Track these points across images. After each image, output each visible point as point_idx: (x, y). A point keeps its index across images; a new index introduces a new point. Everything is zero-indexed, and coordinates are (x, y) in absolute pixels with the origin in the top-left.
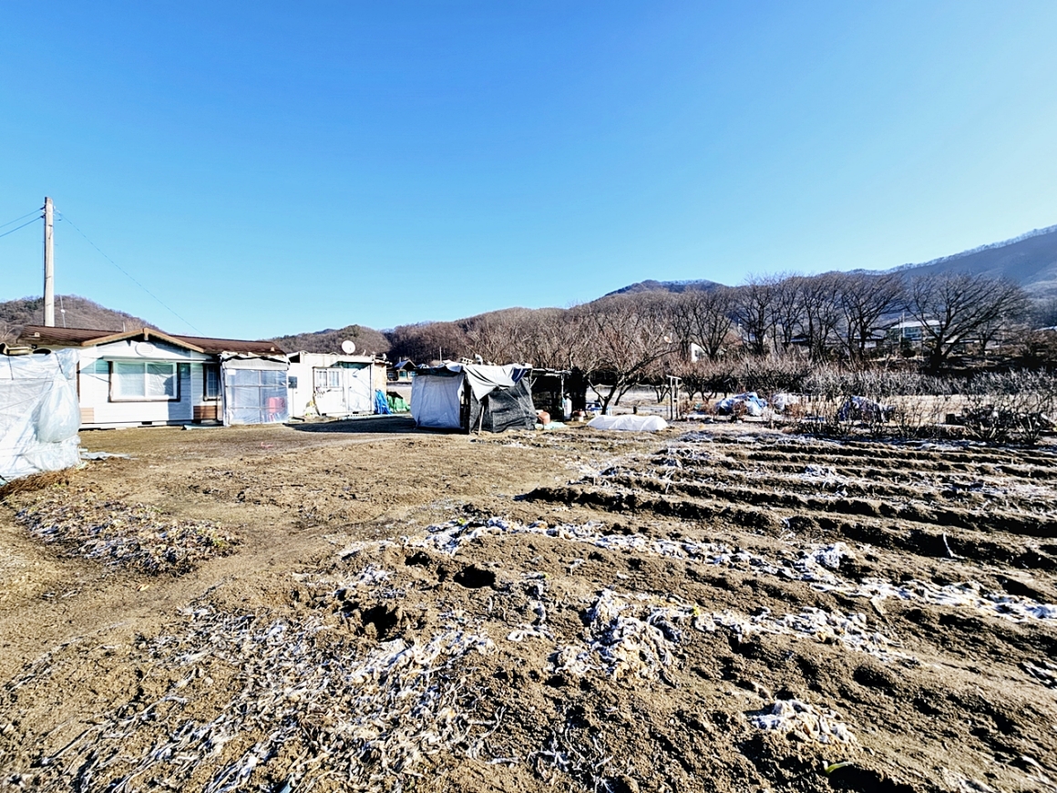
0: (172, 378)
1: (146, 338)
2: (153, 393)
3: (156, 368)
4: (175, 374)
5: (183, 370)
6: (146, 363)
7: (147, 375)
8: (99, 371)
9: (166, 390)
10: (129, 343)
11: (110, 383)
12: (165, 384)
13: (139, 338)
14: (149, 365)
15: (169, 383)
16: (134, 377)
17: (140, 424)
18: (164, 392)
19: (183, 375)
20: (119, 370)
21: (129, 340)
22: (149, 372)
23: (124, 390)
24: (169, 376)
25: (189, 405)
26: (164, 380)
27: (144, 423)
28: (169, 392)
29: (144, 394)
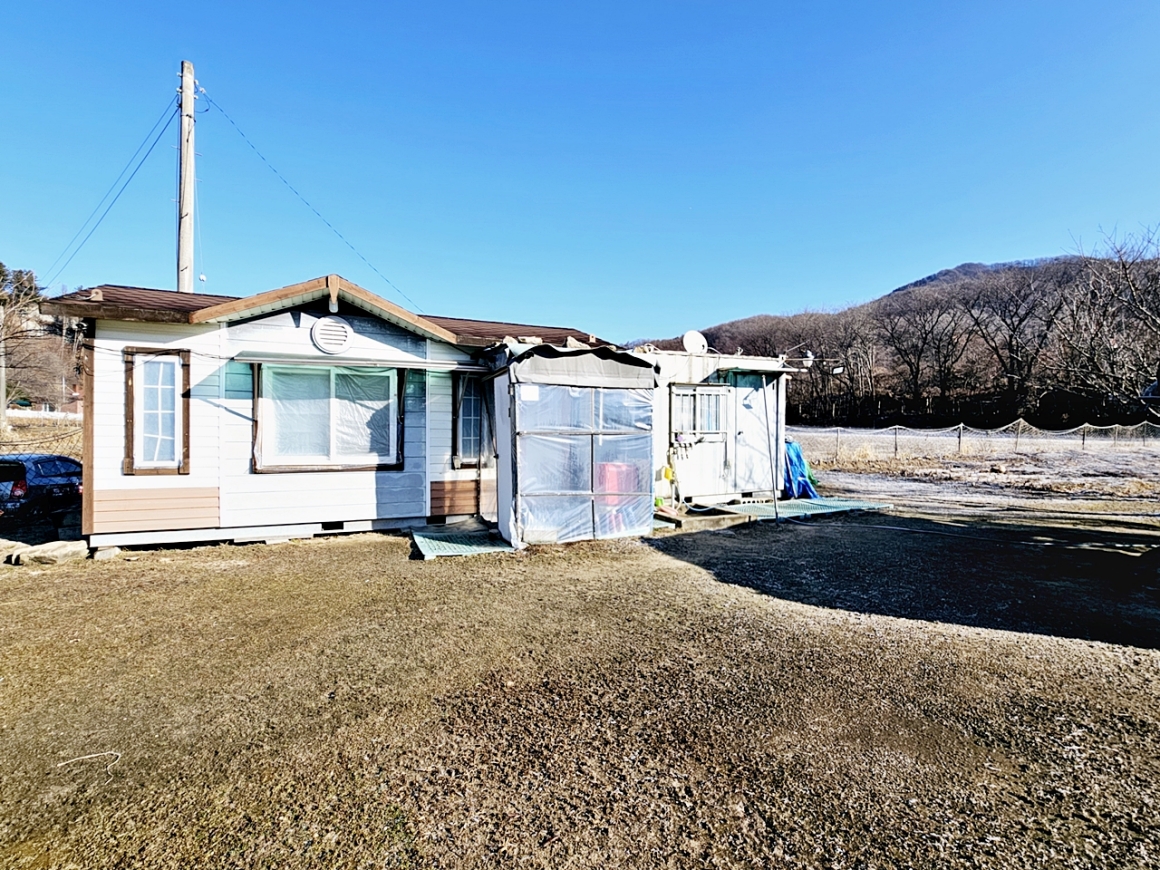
0: (387, 407)
1: (334, 308)
2: (347, 448)
3: (354, 382)
4: (393, 401)
5: (410, 389)
6: (334, 372)
7: (334, 401)
8: (233, 393)
9: (374, 440)
10: (297, 319)
11: (255, 422)
12: (369, 424)
13: (318, 307)
14: (338, 375)
15: (378, 424)
16: (305, 409)
17: (319, 529)
18: (368, 445)
19: (409, 402)
20: (275, 389)
21: (296, 311)
22: (337, 397)
23: (286, 443)
24: (379, 405)
25: (420, 480)
26: (368, 415)
27: (326, 526)
28: (378, 445)
29: (328, 453)
